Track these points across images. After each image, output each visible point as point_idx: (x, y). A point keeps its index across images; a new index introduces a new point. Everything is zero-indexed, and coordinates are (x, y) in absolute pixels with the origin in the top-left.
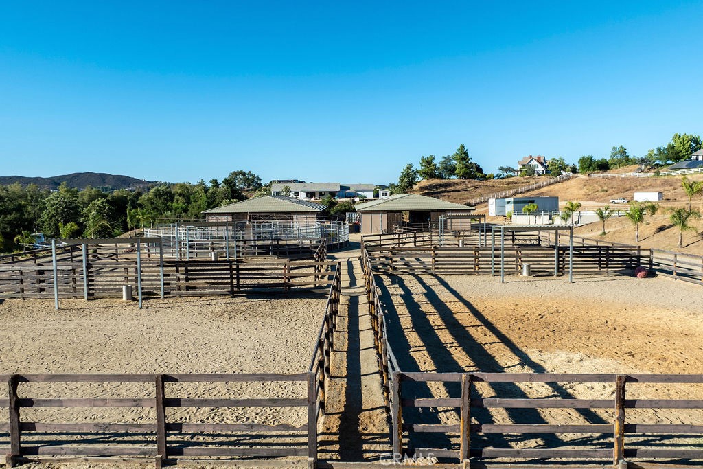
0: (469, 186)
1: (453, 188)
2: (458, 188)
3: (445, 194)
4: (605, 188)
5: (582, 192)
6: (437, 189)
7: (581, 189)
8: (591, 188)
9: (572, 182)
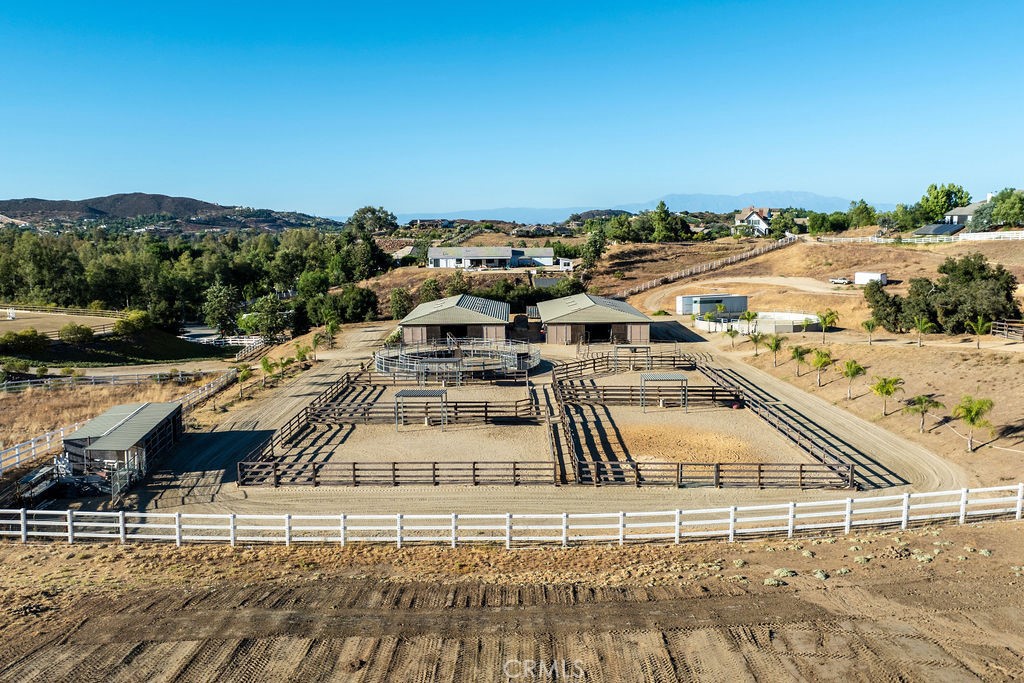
0: (669, 253)
1: (649, 257)
2: (655, 256)
3: (639, 265)
4: (830, 261)
5: (803, 264)
6: (630, 257)
7: (803, 260)
8: (814, 259)
9: (793, 250)
